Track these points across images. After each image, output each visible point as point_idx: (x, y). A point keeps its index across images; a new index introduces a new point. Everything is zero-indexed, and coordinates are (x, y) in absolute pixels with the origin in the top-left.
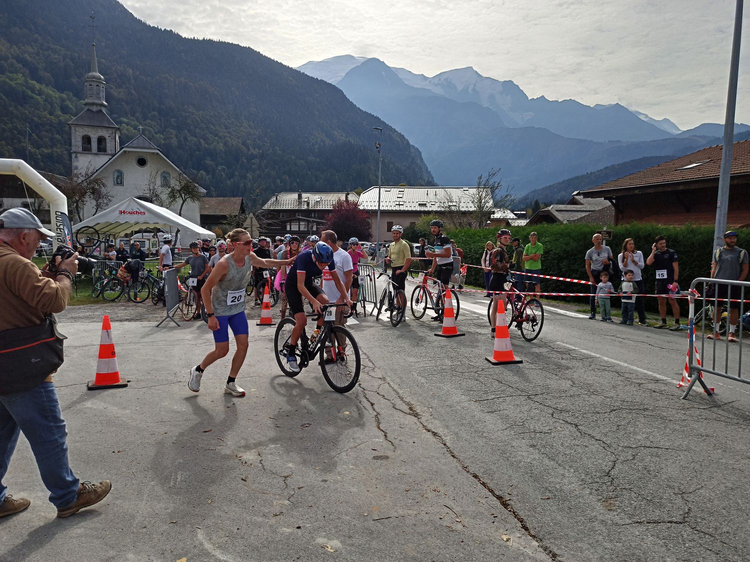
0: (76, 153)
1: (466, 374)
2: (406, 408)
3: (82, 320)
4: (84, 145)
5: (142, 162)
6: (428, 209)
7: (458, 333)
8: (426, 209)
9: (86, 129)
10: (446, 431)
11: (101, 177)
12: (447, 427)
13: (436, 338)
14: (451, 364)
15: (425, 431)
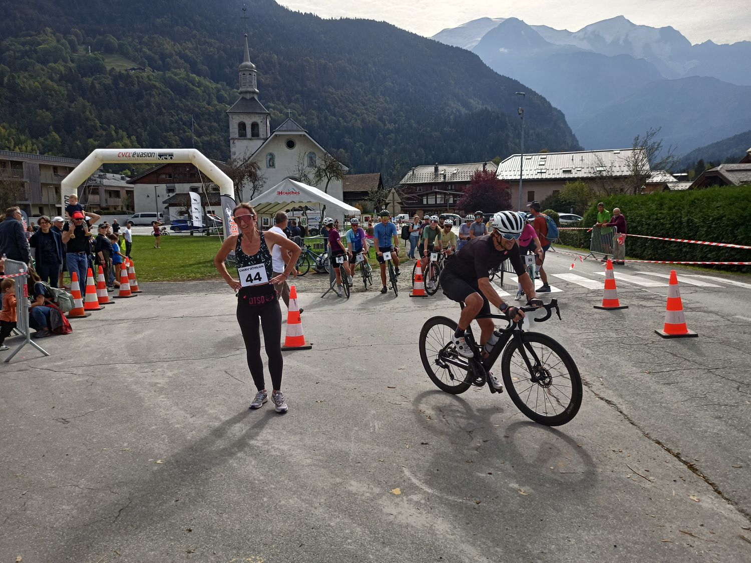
0: (234, 139)
1: (635, 347)
4: (240, 131)
5: (290, 144)
6: (573, 176)
7: (621, 306)
8: (571, 176)
9: (242, 116)
10: (620, 400)
11: (256, 160)
12: (621, 396)
13: (596, 310)
14: (617, 336)
15: (597, 399)
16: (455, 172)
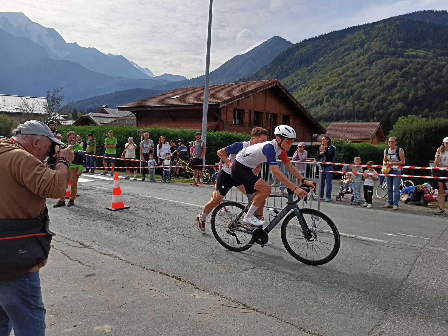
2: (78, 245)
10: (116, 252)
12: (114, 250)
15: (102, 255)
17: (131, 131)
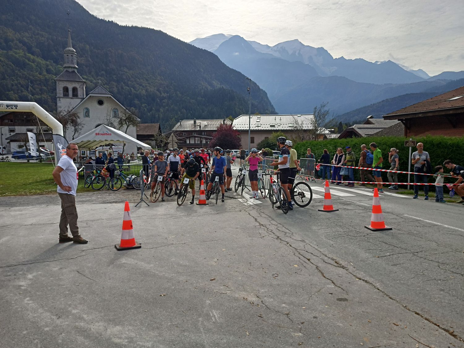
0: (59, 98)
2: (333, 262)
3: (87, 203)
4: (64, 93)
5: (101, 103)
6: (276, 129)
7: (335, 209)
9: (66, 83)
10: (372, 279)
11: (77, 112)
13: (320, 212)
14: (343, 231)
15: (357, 279)
16: (207, 124)
17: (397, 141)
